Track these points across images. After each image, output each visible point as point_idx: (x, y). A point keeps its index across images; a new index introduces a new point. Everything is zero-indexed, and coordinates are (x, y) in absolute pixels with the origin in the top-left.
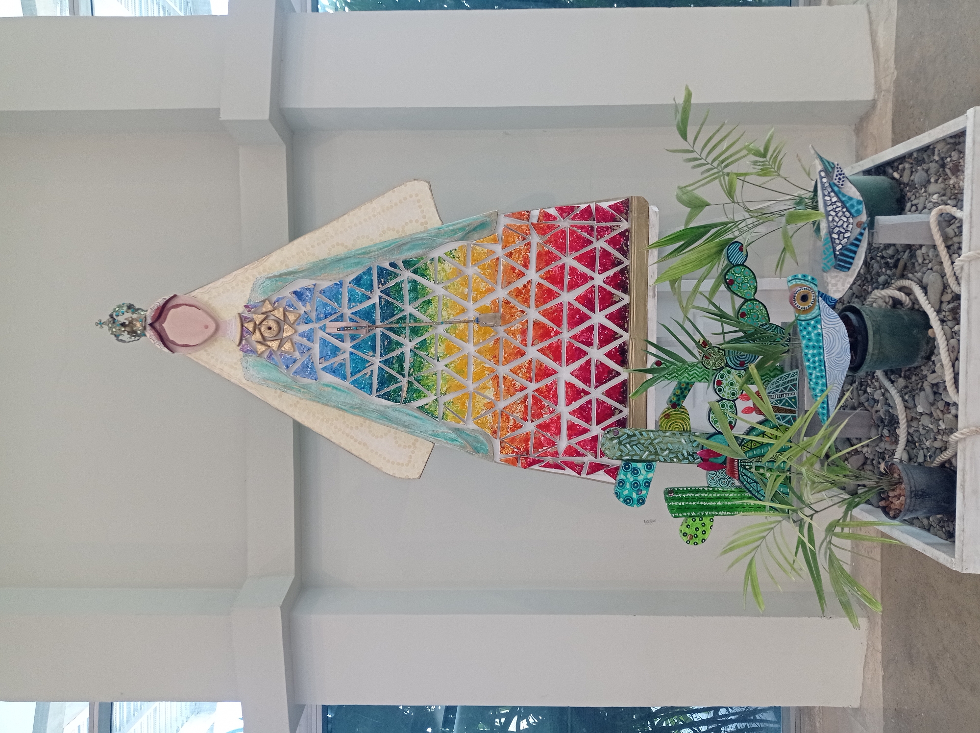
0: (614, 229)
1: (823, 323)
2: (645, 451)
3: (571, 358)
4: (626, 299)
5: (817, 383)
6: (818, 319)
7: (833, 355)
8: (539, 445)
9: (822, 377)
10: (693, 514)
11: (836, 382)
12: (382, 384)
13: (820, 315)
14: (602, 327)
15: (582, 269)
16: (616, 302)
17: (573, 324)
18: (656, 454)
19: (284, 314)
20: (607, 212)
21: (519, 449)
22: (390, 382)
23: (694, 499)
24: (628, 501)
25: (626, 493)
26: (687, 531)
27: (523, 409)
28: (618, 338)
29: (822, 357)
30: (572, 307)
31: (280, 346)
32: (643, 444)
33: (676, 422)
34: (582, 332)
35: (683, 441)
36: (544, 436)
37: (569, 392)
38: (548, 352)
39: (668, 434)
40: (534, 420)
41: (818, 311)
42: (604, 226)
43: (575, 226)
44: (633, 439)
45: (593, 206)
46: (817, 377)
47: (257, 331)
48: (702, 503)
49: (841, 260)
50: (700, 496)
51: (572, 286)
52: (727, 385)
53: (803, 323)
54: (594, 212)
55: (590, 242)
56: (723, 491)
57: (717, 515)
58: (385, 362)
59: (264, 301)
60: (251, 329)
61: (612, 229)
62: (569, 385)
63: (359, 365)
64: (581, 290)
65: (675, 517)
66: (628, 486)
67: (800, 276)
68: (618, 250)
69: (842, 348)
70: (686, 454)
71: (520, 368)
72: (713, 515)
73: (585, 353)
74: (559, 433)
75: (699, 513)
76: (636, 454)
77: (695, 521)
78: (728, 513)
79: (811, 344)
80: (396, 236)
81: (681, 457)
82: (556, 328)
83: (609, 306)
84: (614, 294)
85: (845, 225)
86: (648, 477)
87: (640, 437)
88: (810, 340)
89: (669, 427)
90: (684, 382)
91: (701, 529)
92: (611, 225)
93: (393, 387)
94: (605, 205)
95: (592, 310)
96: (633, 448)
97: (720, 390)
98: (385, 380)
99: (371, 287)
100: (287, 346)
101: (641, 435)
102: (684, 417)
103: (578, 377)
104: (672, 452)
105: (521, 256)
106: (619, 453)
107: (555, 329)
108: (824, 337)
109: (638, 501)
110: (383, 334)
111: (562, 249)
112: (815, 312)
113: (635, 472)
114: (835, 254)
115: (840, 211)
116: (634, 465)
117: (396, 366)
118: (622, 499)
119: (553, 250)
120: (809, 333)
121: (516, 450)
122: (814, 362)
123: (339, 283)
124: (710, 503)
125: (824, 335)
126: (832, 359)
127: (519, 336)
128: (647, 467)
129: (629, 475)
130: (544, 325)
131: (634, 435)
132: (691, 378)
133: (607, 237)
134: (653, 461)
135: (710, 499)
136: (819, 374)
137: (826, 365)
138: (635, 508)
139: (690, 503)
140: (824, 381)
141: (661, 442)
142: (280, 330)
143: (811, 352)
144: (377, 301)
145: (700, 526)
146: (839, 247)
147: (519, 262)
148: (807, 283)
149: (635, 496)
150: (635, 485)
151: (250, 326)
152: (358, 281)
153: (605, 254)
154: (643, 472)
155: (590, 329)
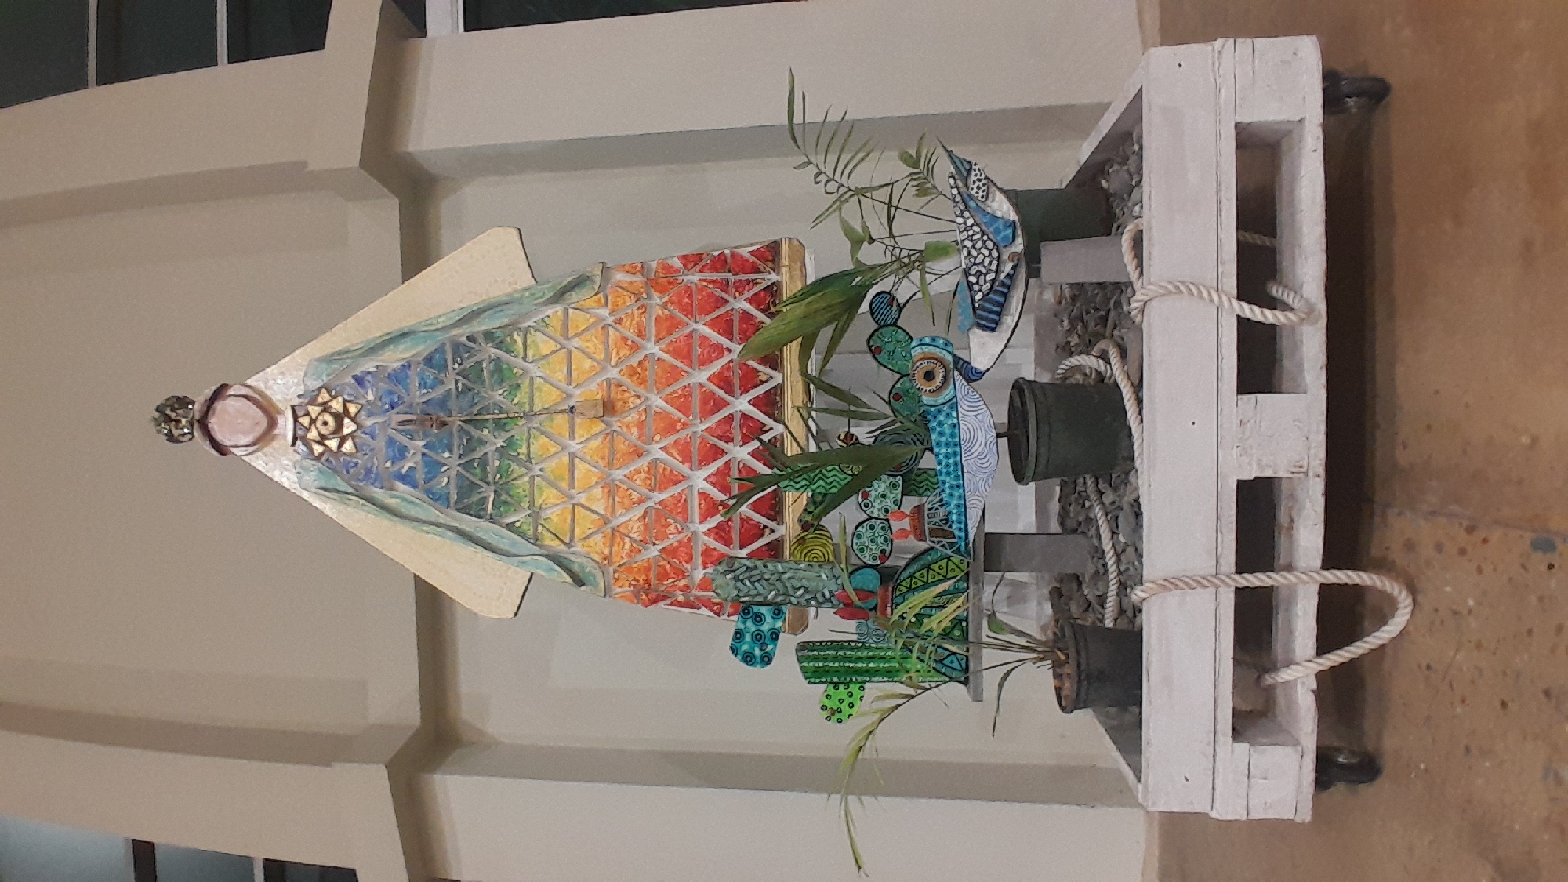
0: (757, 283)
1: (960, 409)
2: (771, 591)
3: (706, 460)
4: (778, 378)
5: (951, 495)
6: (953, 404)
7: (972, 456)
8: (663, 576)
9: (958, 486)
10: (835, 679)
11: (977, 493)
12: (462, 495)
13: (955, 396)
14: (745, 416)
15: (716, 337)
16: (763, 382)
17: (707, 413)
18: (786, 594)
19: (345, 406)
20: (747, 260)
21: (638, 581)
22: (472, 491)
23: (835, 659)
24: (748, 659)
25: (745, 647)
26: (827, 702)
27: (642, 528)
28: (767, 431)
29: (958, 458)
30: (704, 389)
31: (340, 445)
32: (767, 580)
33: (812, 550)
34: (719, 423)
35: (824, 576)
36: (669, 563)
37: (702, 506)
38: (673, 451)
39: (802, 566)
40: (657, 542)
41: (952, 392)
42: (744, 279)
43: (705, 280)
44: (754, 572)
45: (727, 252)
46: (952, 487)
47: (313, 428)
48: (847, 664)
49: (981, 318)
50: (845, 654)
51: (705, 362)
52: (876, 497)
53: (933, 409)
54: (729, 260)
55: (726, 301)
56: (877, 649)
57: (868, 681)
58: (465, 466)
59: (319, 390)
60: (306, 425)
61: (754, 283)
62: (703, 495)
63: (433, 467)
64: (716, 367)
65: (809, 683)
66: (748, 638)
67: (927, 340)
68: (763, 311)
69: (986, 445)
70: (827, 595)
71: (638, 472)
72: (865, 682)
73: (724, 452)
74: (690, 560)
75: (843, 678)
76: (759, 594)
77: (838, 689)
78: (885, 679)
79: (943, 439)
80: (479, 300)
81: (821, 599)
82: (683, 418)
83: (752, 388)
84: (759, 372)
85: (987, 260)
86: (776, 627)
87: (765, 570)
88: (941, 434)
89: (805, 557)
90: (820, 493)
91: (847, 701)
92: (753, 278)
93: (476, 498)
94: (744, 252)
95: (730, 393)
96: (753, 585)
97: (867, 505)
98: (467, 488)
99: (444, 367)
100: (348, 446)
101: (765, 566)
102: (824, 541)
103: (713, 485)
104: (808, 592)
105: (634, 322)
106: (735, 593)
107: (682, 420)
108: (961, 430)
109: (762, 658)
110: (461, 429)
111: (688, 312)
112: (948, 392)
113: (759, 618)
114: (974, 307)
115: (979, 239)
116: (756, 609)
117: (478, 471)
118: (739, 656)
119: (677, 313)
120: (940, 424)
121: (633, 582)
122: (947, 466)
123: (406, 364)
124: (860, 665)
125: (962, 426)
126: (972, 460)
127: (635, 430)
128: (774, 613)
129: (749, 623)
130: (667, 414)
131: (756, 567)
132: (829, 487)
133: (748, 294)
134: (782, 604)
135: (859, 659)
136: (955, 483)
137: (965, 470)
138: (758, 670)
139: (831, 664)
140: (961, 491)
141: (793, 578)
142: (340, 426)
143: (943, 451)
144: (453, 386)
145: (844, 697)
146: (978, 296)
147: (632, 331)
148: (938, 350)
149: (757, 652)
150: (758, 637)
151: (305, 421)
152: (429, 361)
153: (746, 316)
154: (769, 619)
155: (729, 419)
